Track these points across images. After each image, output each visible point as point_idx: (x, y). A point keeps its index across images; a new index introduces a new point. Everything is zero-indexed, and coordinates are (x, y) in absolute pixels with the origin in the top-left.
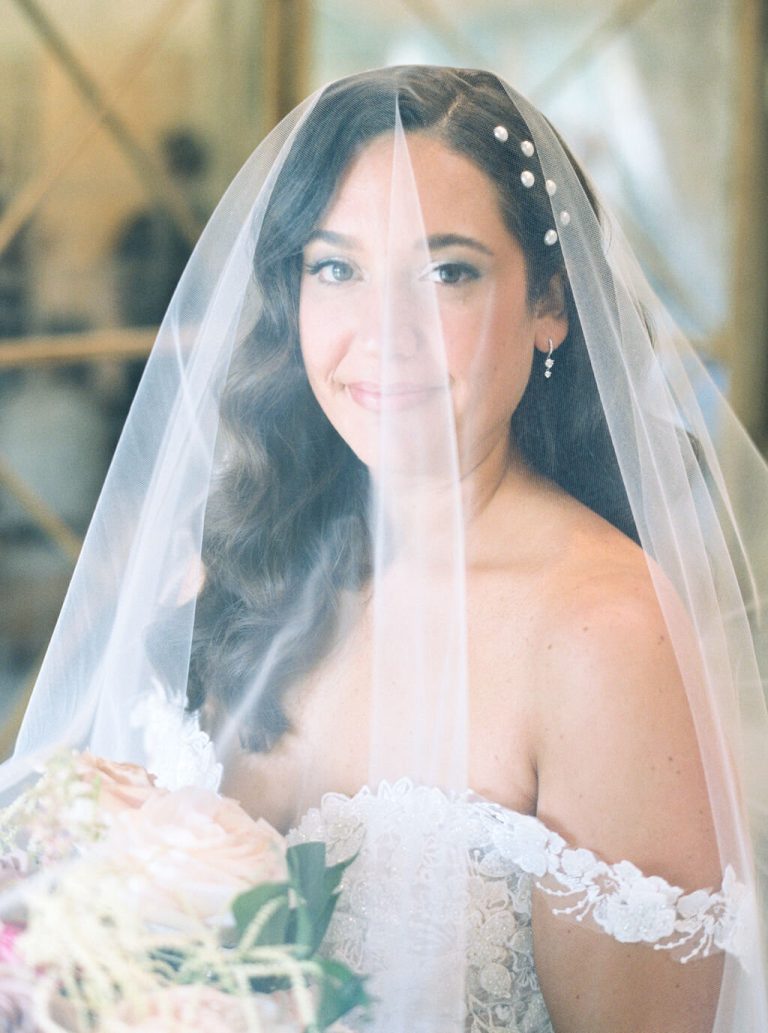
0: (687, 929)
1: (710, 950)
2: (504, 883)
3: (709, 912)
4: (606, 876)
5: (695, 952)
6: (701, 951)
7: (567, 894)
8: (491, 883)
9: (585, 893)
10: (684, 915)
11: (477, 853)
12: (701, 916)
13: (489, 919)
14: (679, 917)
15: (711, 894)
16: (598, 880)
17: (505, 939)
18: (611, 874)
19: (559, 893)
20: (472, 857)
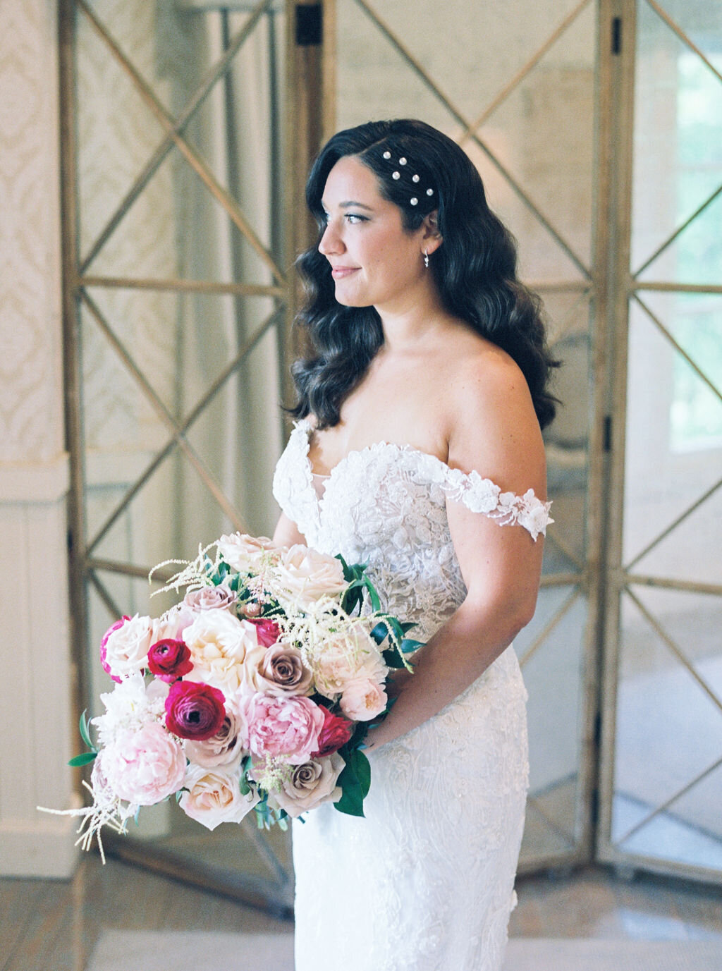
0: (504, 511)
1: (515, 524)
2: (426, 487)
3: (516, 505)
4: (467, 481)
5: (507, 522)
6: (510, 522)
7: (453, 490)
8: (419, 487)
9: (459, 489)
10: (502, 503)
11: (412, 473)
12: (511, 506)
13: (417, 502)
14: (499, 504)
15: (516, 496)
16: (464, 483)
17: (425, 512)
18: (468, 480)
19: (450, 489)
20: (410, 475)
